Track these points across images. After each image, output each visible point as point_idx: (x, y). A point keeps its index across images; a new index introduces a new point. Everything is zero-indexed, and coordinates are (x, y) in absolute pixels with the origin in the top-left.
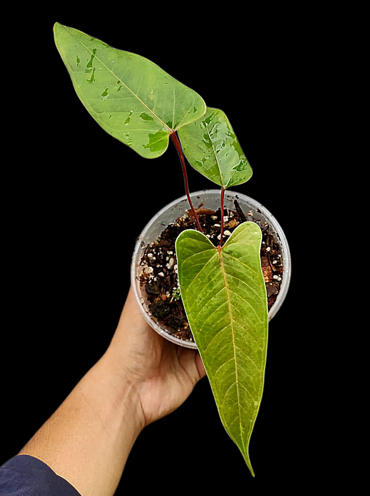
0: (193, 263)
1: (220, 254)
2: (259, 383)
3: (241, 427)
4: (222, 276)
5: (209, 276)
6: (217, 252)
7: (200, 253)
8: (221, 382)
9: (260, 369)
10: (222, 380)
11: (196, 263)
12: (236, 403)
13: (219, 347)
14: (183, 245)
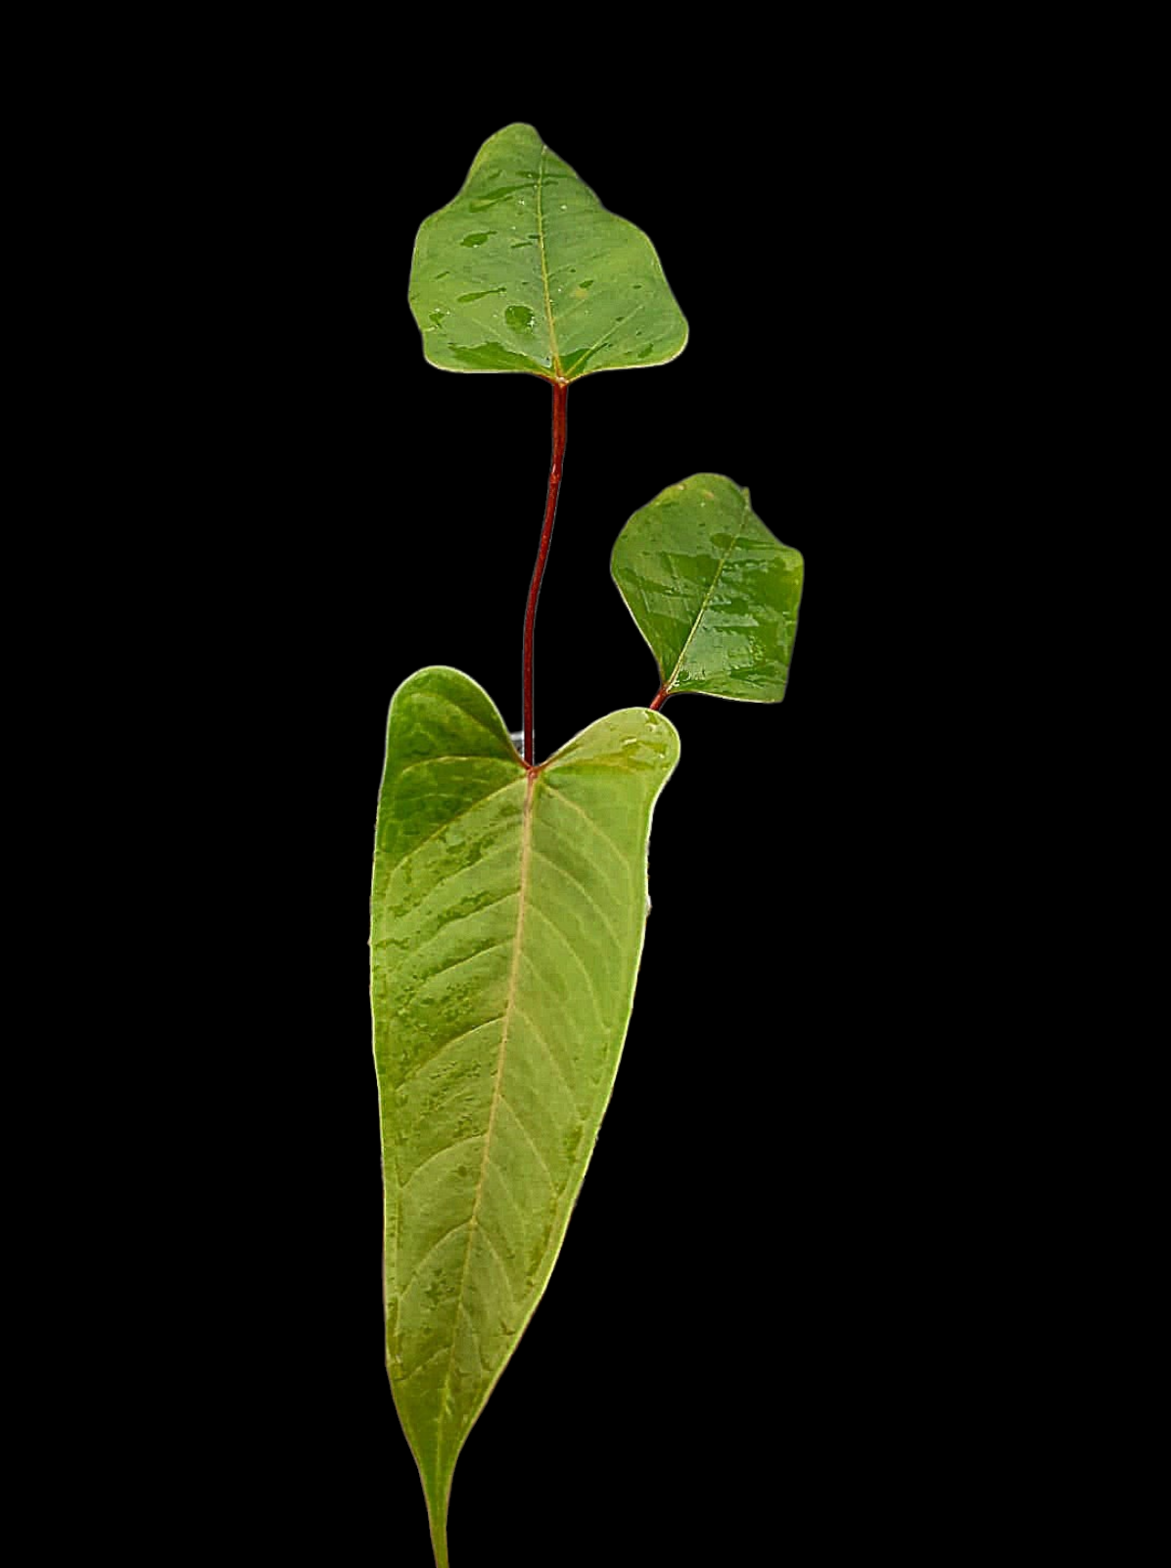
0: (433, 783)
1: (530, 784)
2: (546, 1243)
3: (447, 1394)
4: (518, 855)
5: (475, 844)
6: (522, 777)
7: (464, 759)
8: (422, 1210)
9: (560, 1192)
10: (426, 1205)
11: (442, 787)
12: (453, 1300)
13: (446, 1087)
14: (415, 709)
